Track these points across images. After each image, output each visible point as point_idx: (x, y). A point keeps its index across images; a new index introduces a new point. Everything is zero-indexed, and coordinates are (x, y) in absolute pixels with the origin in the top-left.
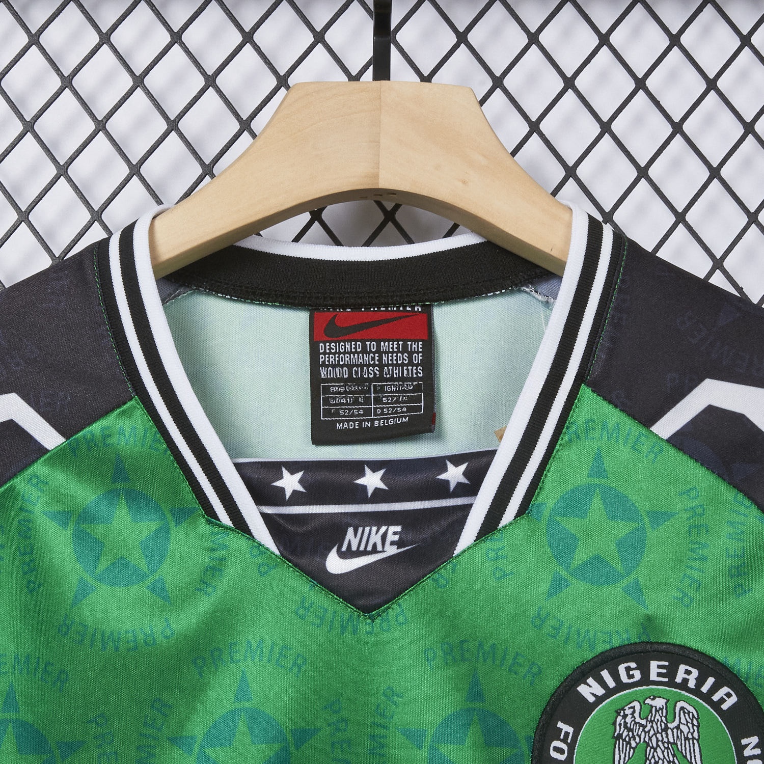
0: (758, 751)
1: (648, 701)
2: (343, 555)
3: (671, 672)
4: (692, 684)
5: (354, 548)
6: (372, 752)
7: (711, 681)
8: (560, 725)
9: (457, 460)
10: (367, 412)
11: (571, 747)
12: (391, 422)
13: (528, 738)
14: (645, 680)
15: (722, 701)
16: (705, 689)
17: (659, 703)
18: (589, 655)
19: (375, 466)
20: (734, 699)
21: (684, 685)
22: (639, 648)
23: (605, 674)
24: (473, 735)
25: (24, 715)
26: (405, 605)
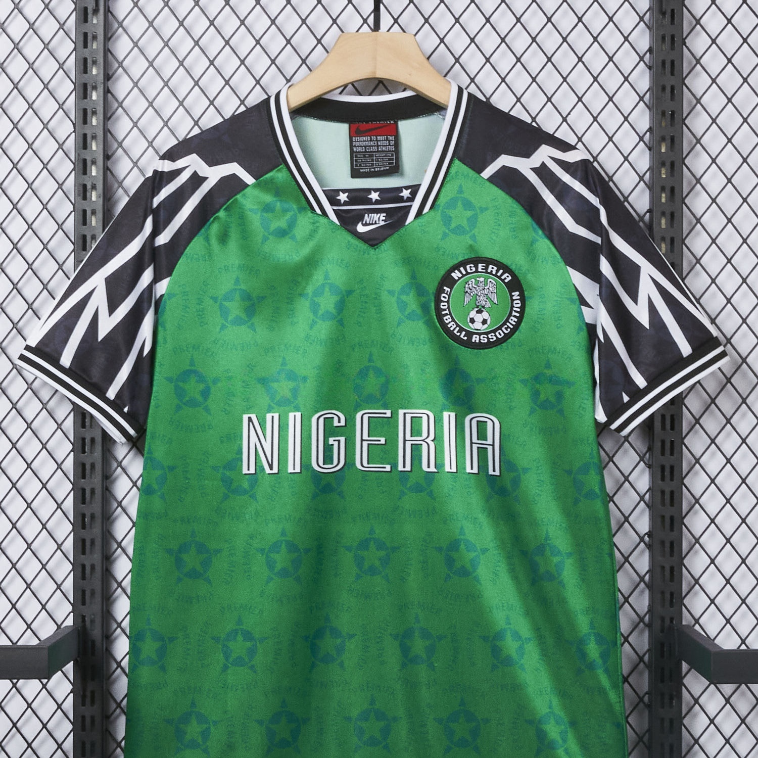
0: (519, 297)
1: (478, 279)
2: (363, 225)
3: (487, 268)
4: (494, 273)
5: (368, 222)
6: (376, 298)
7: (501, 271)
8: (445, 288)
9: (407, 188)
10: (372, 165)
11: (449, 296)
12: (382, 169)
13: (433, 293)
14: (477, 271)
15: (505, 279)
16: (499, 274)
17: (482, 279)
18: (456, 262)
19: (376, 190)
20: (510, 278)
21: (491, 273)
22: (475, 259)
23: (462, 269)
24: (412, 294)
25: (243, 287)
26: (386, 245)
